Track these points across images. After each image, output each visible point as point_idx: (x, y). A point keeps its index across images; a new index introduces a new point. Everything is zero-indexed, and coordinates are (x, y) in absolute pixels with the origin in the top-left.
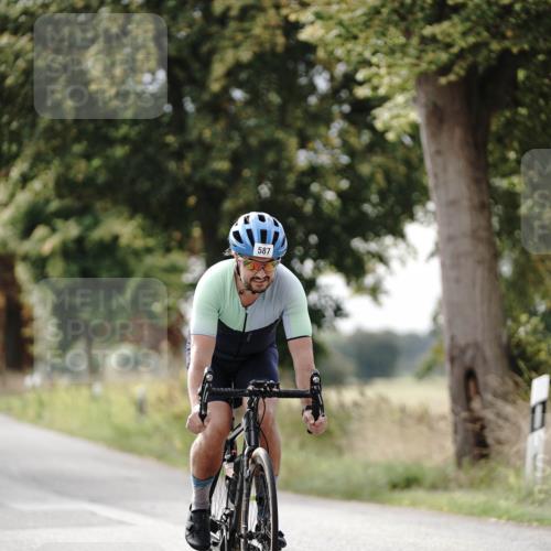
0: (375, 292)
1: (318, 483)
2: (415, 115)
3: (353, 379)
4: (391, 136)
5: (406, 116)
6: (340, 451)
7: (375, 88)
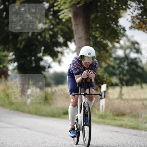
0: (60, 62)
1: (44, 113)
2: (70, 15)
3: (53, 85)
4: (64, 20)
5: (68, 15)
6: (50, 104)
7: (59, 8)
